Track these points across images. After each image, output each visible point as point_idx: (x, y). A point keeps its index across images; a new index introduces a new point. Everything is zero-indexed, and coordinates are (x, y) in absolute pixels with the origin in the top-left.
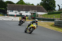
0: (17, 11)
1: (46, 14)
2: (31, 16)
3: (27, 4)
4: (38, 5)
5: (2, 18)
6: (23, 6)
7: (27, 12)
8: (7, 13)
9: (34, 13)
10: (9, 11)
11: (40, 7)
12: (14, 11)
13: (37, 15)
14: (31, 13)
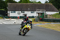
0: (21, 12)
1: (57, 14)
2: (38, 17)
3: (32, 2)
4: (46, 2)
5: (2, 22)
6: (27, 5)
7: (32, 13)
8: (8, 15)
9: (42, 13)
10: (10, 12)
11: (48, 5)
12: (17, 12)
13: (46, 15)
14: (38, 13)
